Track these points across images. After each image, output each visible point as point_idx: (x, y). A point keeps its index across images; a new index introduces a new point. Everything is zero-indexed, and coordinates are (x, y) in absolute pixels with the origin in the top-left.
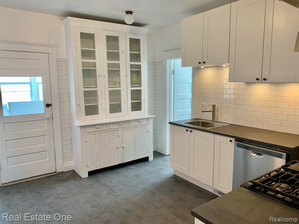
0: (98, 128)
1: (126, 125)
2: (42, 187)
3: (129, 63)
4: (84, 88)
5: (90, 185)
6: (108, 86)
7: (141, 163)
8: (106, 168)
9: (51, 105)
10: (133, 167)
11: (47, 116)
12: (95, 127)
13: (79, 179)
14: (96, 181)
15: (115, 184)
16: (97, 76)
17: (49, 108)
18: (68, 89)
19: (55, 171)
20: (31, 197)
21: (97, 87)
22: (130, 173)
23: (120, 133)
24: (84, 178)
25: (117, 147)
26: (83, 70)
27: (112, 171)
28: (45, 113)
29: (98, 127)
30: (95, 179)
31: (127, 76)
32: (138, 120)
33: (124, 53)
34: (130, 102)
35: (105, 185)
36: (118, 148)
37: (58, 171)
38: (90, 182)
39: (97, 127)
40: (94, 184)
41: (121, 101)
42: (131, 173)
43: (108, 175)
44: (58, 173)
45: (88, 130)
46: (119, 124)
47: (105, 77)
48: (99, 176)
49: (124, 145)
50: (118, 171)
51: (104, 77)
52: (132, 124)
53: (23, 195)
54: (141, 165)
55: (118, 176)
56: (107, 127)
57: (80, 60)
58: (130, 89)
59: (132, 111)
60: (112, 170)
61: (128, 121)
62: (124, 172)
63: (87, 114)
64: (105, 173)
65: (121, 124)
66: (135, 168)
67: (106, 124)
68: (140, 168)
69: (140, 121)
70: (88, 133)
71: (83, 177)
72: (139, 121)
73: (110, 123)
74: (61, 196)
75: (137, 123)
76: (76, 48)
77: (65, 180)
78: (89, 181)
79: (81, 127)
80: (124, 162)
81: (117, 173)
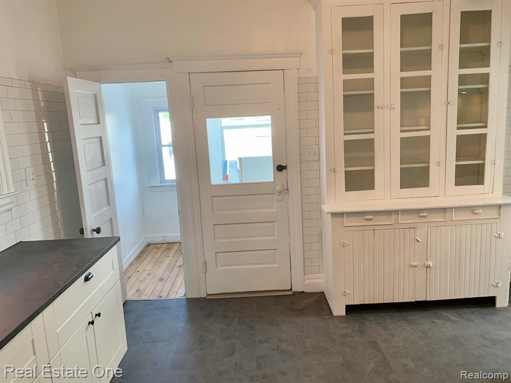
0: (371, 219)
1: (438, 218)
2: (260, 317)
3: (456, 71)
4: (345, 134)
5: (343, 335)
6: (399, 128)
7: (473, 310)
8: (384, 303)
9: (286, 166)
10: (451, 314)
11: (278, 188)
12: (363, 218)
13: (328, 317)
14: (358, 331)
15: (396, 349)
16: (376, 109)
17: (281, 172)
18: (318, 137)
19: (290, 288)
20: (237, 334)
21: (373, 132)
22: (440, 328)
23: (420, 234)
24: (335, 316)
25: (413, 263)
26: (345, 96)
27: (398, 314)
28: (274, 182)
29: (371, 217)
30: (357, 324)
31: (448, 103)
32: (472, 209)
33: (445, 50)
34: (452, 163)
35: (374, 345)
36: (415, 266)
37: (294, 289)
38: (346, 328)
39: (367, 217)
40: (352, 337)
41: (428, 162)
42: (442, 330)
43: (388, 321)
44: (295, 293)
45: (347, 221)
46: (421, 214)
47: (394, 109)
48: (367, 319)
49: (430, 263)
50: (409, 317)
51: (392, 108)
52: (455, 216)
53: (227, 325)
54: (472, 313)
55: (409, 328)
56: (392, 220)
57: (340, 77)
58: (454, 133)
59: (457, 184)
60: (399, 312)
61: (444, 210)
62: (425, 322)
63: (348, 188)
64: (382, 314)
65: (425, 214)
66: (454, 318)
67: (389, 213)
68: (470, 321)
69: (476, 212)
70: (347, 229)
71: (335, 314)
72: (473, 211)
73: (397, 212)
74: (284, 346)
75: (467, 216)
76: (332, 52)
77: (302, 312)
78: (344, 325)
79: (334, 215)
80: (428, 299)
81: (409, 322)
